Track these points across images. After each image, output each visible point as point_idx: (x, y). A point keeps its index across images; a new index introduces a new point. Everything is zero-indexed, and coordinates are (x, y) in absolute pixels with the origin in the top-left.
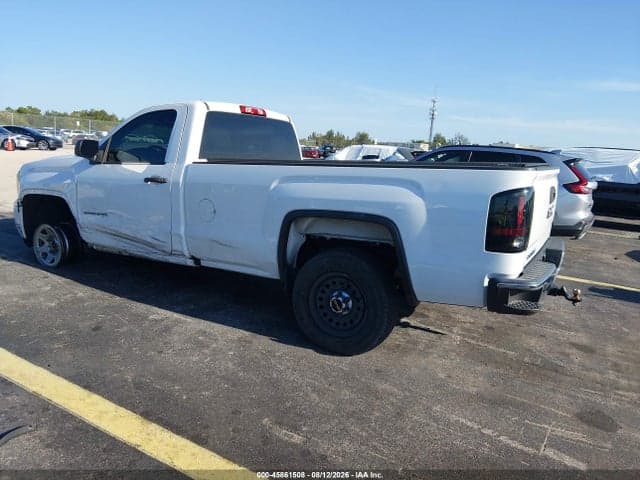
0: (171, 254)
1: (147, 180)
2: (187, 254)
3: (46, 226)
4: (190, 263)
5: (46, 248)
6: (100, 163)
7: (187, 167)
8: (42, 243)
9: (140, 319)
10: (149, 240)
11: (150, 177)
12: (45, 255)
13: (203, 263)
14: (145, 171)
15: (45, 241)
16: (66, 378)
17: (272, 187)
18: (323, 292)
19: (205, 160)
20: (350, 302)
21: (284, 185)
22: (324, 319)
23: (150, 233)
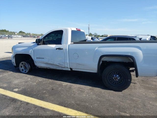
0: (64, 68)
1: (57, 49)
2: (69, 67)
3: (23, 62)
4: (69, 70)
5: (23, 68)
6: (41, 45)
7: (69, 45)
8: (21, 67)
9: (61, 85)
10: (58, 64)
11: (58, 48)
12: (23, 70)
13: (73, 70)
14: (55, 47)
15: (22, 66)
16: (57, 105)
17: (96, 49)
18: (111, 75)
19: (73, 43)
20: (119, 78)
21: (99, 48)
22: (112, 82)
23: (58, 63)
